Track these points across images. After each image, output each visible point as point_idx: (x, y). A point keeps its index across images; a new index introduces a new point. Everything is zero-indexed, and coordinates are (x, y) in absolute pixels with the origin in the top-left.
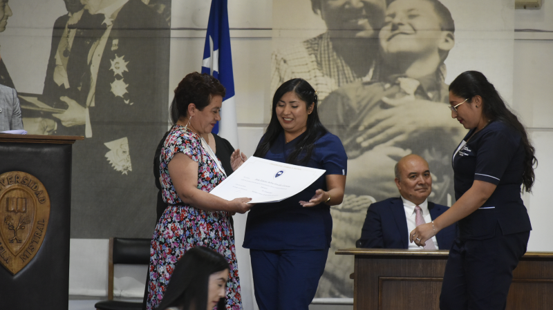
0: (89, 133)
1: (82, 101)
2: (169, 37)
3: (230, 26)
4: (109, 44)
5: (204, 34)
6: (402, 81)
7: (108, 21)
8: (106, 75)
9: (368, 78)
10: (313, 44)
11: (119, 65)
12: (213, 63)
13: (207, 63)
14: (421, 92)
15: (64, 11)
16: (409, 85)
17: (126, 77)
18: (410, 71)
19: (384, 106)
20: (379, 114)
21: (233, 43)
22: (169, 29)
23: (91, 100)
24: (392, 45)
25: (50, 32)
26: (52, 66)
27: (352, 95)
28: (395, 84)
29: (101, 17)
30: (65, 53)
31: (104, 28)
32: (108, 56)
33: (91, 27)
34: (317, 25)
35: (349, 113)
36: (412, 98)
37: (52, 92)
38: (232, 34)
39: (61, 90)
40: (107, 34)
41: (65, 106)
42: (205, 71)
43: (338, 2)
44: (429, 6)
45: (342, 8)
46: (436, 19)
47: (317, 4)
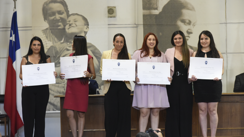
3: (18, 27)
5: (10, 29)
9: (62, 41)
10: (45, 31)
12: (13, 38)
13: (11, 38)
19: (68, 50)
20: (66, 52)
21: (19, 32)
24: (70, 31)
27: (57, 47)
28: (71, 43)
34: (46, 25)
35: (57, 53)
38: (19, 29)
42: (11, 41)
43: (52, 18)
44: (81, 18)
45: (53, 20)
46: (83, 22)
47: (45, 19)
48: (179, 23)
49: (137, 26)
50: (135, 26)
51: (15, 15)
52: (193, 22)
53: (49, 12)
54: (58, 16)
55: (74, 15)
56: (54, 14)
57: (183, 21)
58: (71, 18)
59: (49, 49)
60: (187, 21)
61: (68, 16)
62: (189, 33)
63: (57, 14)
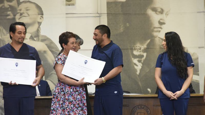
14: (32, 38)
24: (20, 21)
27: (6, 40)
36: (28, 40)
44: (33, 6)
45: (1, 8)
46: (36, 11)
48: (150, 12)
49: (99, 15)
50: (98, 15)
52: (165, 10)
54: (6, 4)
55: (25, 3)
56: (2, 1)
57: (154, 10)
58: (23, 7)
60: (159, 10)
62: (161, 23)
63: (5, 2)
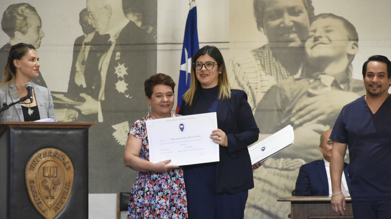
0: (101, 119)
1: (95, 96)
2: (156, 50)
3: (199, 41)
4: (114, 56)
5: (181, 47)
6: (322, 77)
7: (112, 39)
8: (112, 78)
9: (298, 76)
10: (258, 52)
11: (121, 70)
12: (188, 67)
13: (183, 67)
14: (335, 84)
15: (81, 33)
16: (327, 79)
17: (126, 79)
18: (327, 70)
19: (310, 95)
20: (306, 101)
22: (156, 44)
23: (102, 96)
24: (314, 52)
25: (72, 48)
26: (73, 72)
27: (287, 88)
28: (317, 79)
29: (108, 36)
30: (83, 63)
31: (110, 44)
32: (113, 64)
33: (100, 44)
34: (261, 39)
35: (285, 101)
36: (329, 89)
37: (74, 91)
39: (81, 89)
40: (112, 48)
41: (83, 100)
42: (183, 73)
43: (276, 23)
45: (278, 26)
46: (345, 33)
47: (260, 24)
51: (193, 14)
53: (269, 9)
54: (288, 20)
55: (324, 17)
56: (279, 14)
58: (319, 24)
59: (268, 93)
61: (312, 18)
63: (286, 15)
